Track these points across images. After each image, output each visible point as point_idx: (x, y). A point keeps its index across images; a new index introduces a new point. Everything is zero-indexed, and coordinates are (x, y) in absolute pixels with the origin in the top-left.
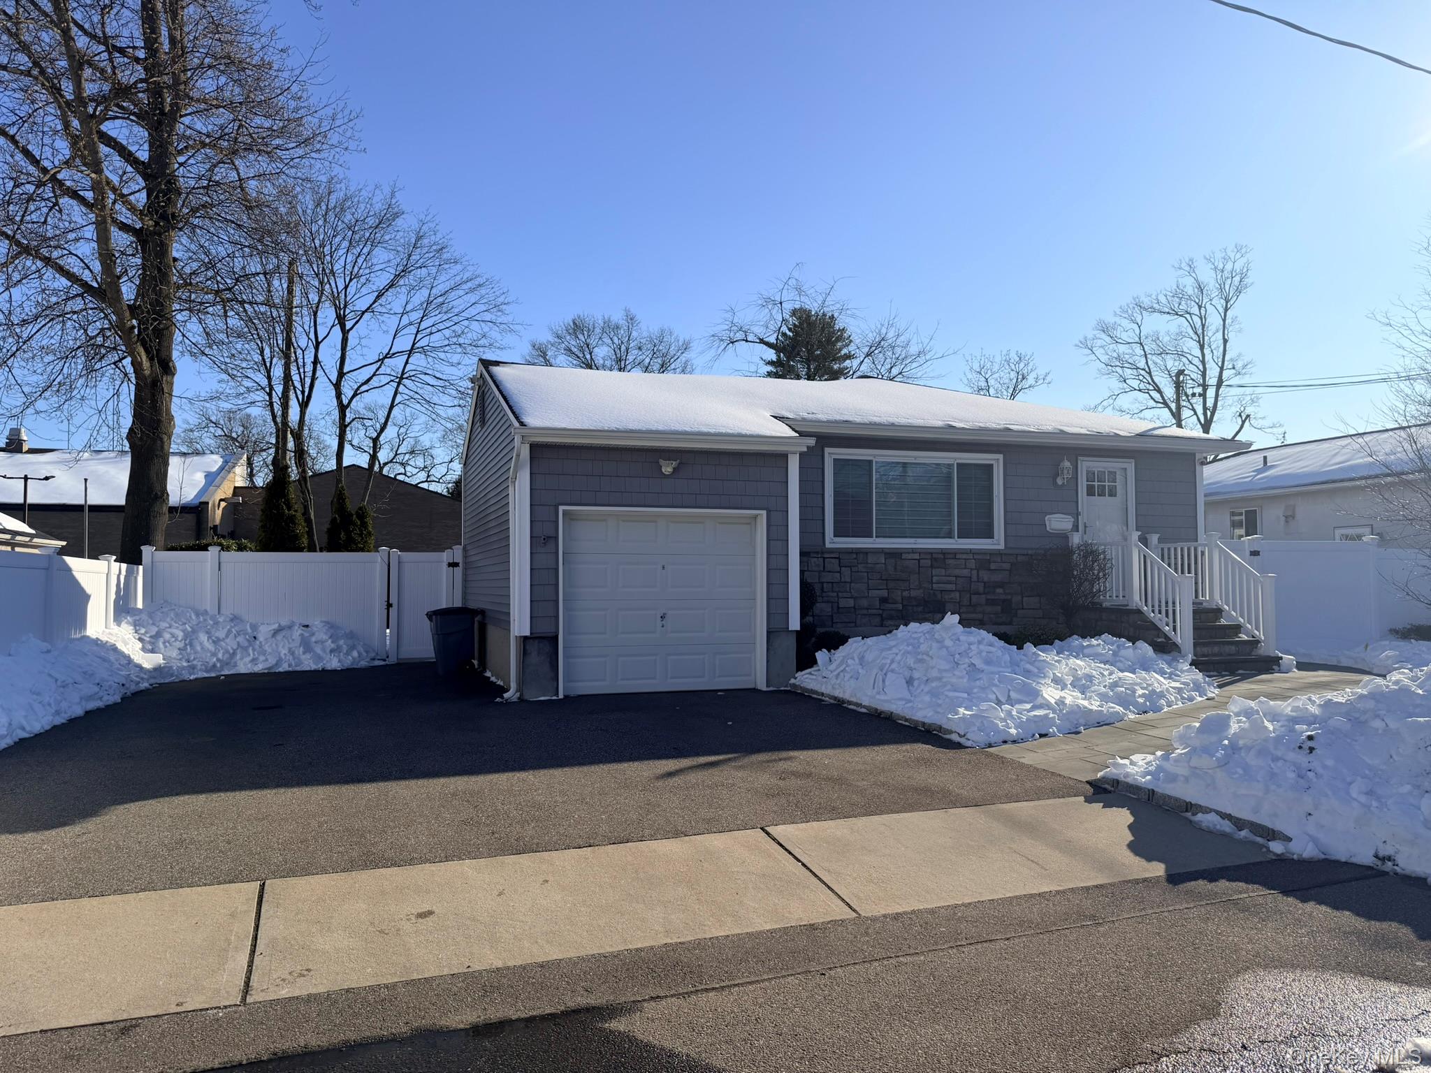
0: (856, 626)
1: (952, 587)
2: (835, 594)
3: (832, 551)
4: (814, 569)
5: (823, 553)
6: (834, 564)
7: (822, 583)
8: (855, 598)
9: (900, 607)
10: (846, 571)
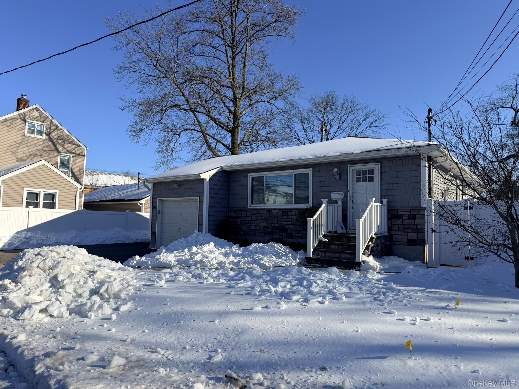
2: (249, 224)
3: (249, 209)
4: (244, 215)
5: (246, 210)
6: (249, 214)
7: (246, 220)
8: (256, 226)
10: (253, 216)
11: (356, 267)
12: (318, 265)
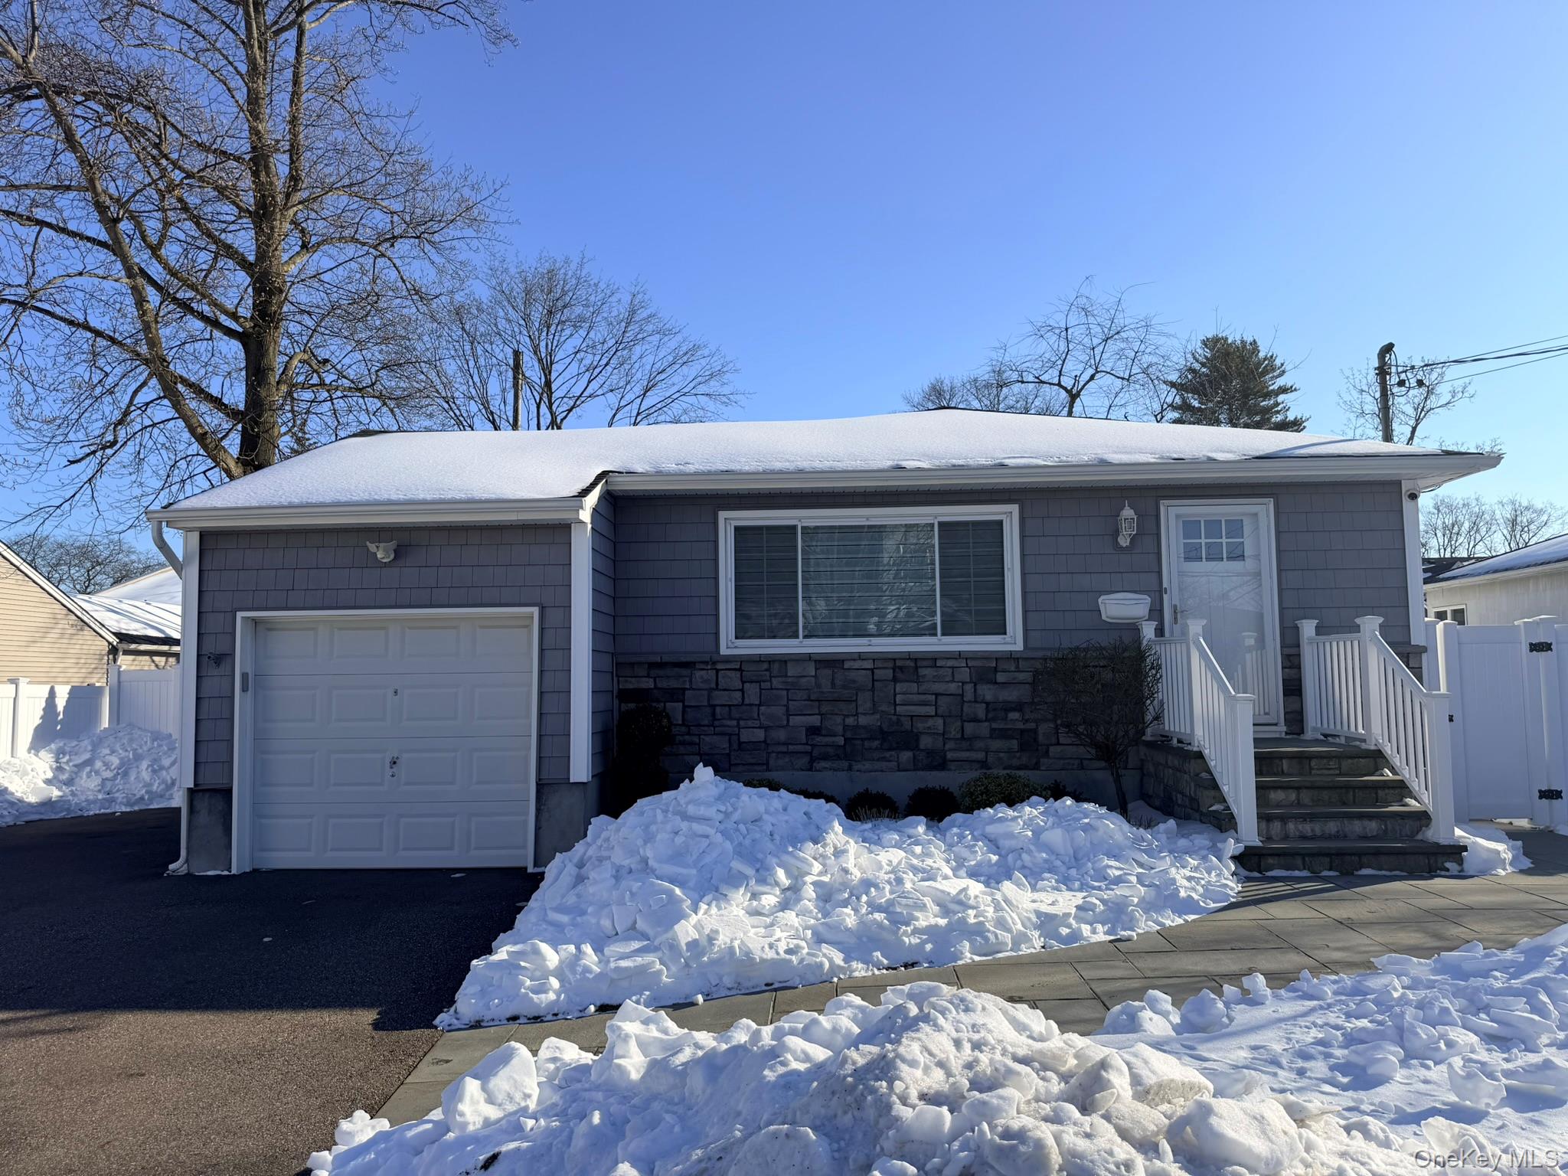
0: (768, 770)
1: (931, 710)
2: (734, 723)
3: (728, 659)
4: (702, 686)
5: (714, 663)
6: (733, 680)
7: (714, 706)
8: (767, 728)
9: (841, 741)
10: (752, 690)
11: (1448, 865)
12: (1297, 873)
